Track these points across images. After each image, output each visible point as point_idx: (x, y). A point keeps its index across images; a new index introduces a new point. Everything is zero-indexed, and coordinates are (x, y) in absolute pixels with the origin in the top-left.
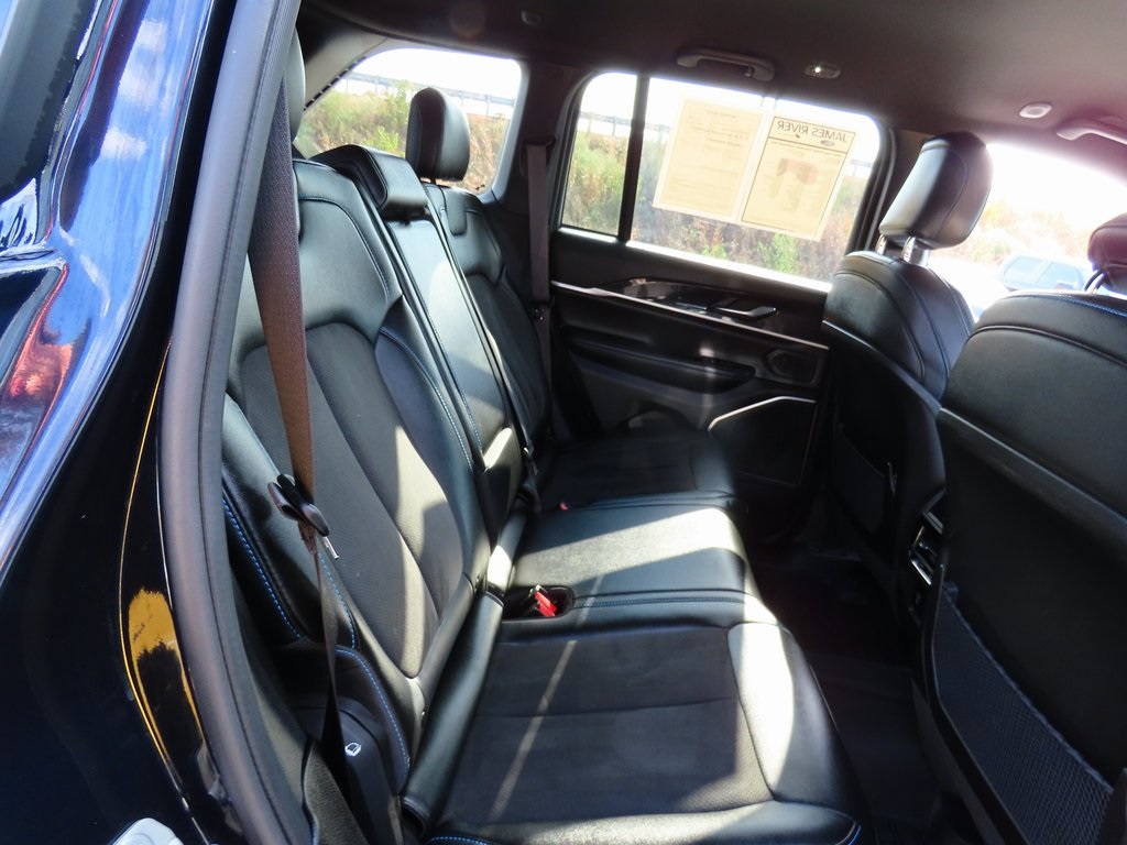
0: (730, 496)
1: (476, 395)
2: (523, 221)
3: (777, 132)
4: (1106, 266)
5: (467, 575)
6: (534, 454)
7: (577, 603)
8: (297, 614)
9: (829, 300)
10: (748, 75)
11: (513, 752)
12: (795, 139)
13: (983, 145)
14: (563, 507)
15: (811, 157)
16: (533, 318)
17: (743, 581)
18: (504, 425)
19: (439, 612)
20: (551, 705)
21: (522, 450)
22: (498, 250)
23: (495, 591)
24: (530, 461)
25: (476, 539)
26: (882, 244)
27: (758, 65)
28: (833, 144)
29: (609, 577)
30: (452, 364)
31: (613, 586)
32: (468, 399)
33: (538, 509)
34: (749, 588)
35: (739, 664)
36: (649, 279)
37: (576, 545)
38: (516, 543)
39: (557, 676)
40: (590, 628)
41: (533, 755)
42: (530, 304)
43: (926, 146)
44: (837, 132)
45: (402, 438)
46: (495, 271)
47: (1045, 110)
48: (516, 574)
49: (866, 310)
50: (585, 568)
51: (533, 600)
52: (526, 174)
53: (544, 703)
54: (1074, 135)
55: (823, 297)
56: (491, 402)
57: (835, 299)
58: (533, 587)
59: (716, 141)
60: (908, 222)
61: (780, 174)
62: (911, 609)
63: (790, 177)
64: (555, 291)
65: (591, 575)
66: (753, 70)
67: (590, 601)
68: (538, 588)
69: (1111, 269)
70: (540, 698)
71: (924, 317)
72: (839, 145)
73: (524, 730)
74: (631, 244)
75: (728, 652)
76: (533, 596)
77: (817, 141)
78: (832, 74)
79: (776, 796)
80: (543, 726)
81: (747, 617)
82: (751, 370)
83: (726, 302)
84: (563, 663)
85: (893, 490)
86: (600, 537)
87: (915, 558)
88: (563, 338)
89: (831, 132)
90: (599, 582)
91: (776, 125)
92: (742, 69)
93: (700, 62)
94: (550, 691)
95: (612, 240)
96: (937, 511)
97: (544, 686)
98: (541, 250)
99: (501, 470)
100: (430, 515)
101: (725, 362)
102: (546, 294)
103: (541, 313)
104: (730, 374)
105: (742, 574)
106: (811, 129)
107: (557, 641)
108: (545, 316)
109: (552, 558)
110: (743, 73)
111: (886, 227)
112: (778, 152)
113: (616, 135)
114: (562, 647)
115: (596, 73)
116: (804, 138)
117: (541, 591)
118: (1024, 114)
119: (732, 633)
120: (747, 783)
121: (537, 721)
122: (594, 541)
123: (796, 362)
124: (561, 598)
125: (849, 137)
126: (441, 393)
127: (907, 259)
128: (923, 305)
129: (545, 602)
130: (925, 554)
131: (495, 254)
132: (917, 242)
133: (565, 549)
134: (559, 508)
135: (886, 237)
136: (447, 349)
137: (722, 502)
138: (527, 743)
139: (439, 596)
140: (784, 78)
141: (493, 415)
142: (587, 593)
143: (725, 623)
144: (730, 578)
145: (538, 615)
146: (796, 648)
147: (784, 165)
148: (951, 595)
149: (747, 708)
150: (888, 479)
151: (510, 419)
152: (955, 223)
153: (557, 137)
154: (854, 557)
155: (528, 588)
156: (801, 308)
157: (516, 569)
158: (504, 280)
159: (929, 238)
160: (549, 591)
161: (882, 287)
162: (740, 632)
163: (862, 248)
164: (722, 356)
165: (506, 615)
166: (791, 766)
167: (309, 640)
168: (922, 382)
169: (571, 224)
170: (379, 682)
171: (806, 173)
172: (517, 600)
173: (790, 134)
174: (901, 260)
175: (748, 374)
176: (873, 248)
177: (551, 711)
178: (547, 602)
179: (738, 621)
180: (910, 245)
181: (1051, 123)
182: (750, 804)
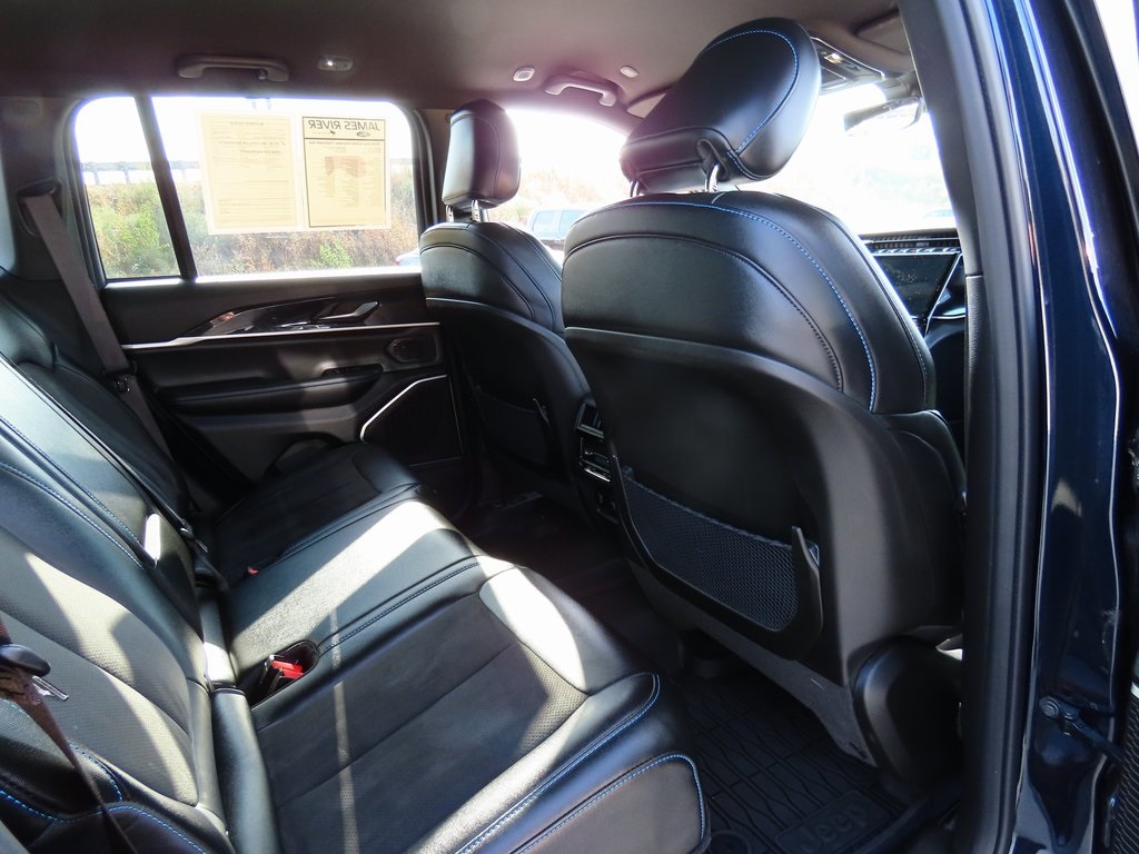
0: (413, 486)
1: (103, 489)
2: (57, 287)
3: (310, 132)
4: (638, 174)
5: (192, 679)
6: (194, 531)
7: (322, 649)
8: (39, 793)
9: (424, 279)
10: (262, 78)
11: (339, 815)
12: (331, 136)
13: (503, 110)
14: (252, 571)
15: (353, 150)
16: (118, 393)
17: (467, 548)
18: (148, 513)
19: (184, 727)
20: (350, 751)
21: (180, 533)
22: (36, 327)
23: (224, 686)
24: (193, 540)
25: (182, 637)
26: (450, 214)
27: (268, 66)
28: (369, 135)
29: (341, 609)
30: (58, 463)
31: (352, 613)
32: (97, 495)
33: (225, 586)
34: (475, 551)
35: (503, 614)
36: (236, 311)
37: (290, 599)
38: (219, 630)
39: (341, 724)
40: (349, 663)
41: (359, 805)
42: (108, 378)
43: (453, 119)
44: (368, 122)
45: (39, 565)
46: (45, 354)
47: (531, 73)
48: (237, 659)
49: (462, 275)
50: (311, 614)
51: (273, 671)
52: (39, 233)
53: (343, 753)
54: (558, 90)
55: (417, 278)
56: (123, 492)
57: (431, 275)
58: (266, 659)
59: (253, 152)
60: (466, 187)
61: (330, 173)
62: (599, 510)
63: (340, 174)
64: (130, 354)
65: (322, 615)
66: (266, 73)
67: (335, 639)
68: (272, 657)
69: (643, 176)
70: (335, 751)
71: (514, 264)
72: (374, 134)
73: (338, 788)
74: (201, 280)
75: (487, 610)
76: (271, 668)
77: (352, 134)
78: (346, 66)
79: (589, 693)
80: (354, 774)
81: (488, 574)
82: (378, 366)
83: (325, 311)
84: (340, 708)
85: (546, 419)
86: (311, 578)
87: (586, 466)
88: (162, 403)
89: (362, 122)
90: (334, 618)
91: (307, 126)
92: (255, 73)
93: (206, 70)
94: (343, 740)
95: (177, 282)
96: (588, 420)
97: (334, 740)
98: (95, 316)
99: (170, 559)
100: (119, 632)
101: (350, 368)
102: (123, 362)
103: (126, 383)
104: (361, 377)
105: (462, 543)
106: (342, 123)
107: (322, 693)
108: (132, 384)
109: (270, 623)
110: (258, 76)
111: (448, 198)
112: (319, 152)
113: (102, 182)
114: (332, 695)
115: (83, 101)
116: (340, 133)
117: (276, 659)
118: (516, 79)
119: (482, 593)
120: (561, 699)
121: (345, 773)
122: (306, 584)
123: (414, 345)
124: (301, 654)
125: (380, 124)
126: (62, 497)
127: (479, 220)
128: (509, 254)
129: (286, 667)
130: (591, 458)
131: (36, 335)
132: (480, 203)
133: (279, 607)
134: (250, 574)
135: (451, 207)
136: (44, 449)
137: (410, 494)
138: (347, 798)
139: (177, 713)
140: (300, 76)
141: (134, 505)
142: (327, 635)
143: (472, 589)
144: (454, 551)
145: (286, 682)
146: (538, 577)
147: (330, 163)
148: (629, 475)
149: (529, 644)
150: (539, 414)
151: (152, 504)
152: (504, 180)
153: (60, 180)
154: (533, 496)
155: (261, 664)
156: (401, 294)
157: (235, 654)
158: (61, 361)
159: (489, 197)
160: (284, 655)
161: (469, 249)
162: (489, 588)
163: (432, 224)
164: (344, 363)
165: (251, 702)
166: (588, 663)
167: (68, 816)
168: (534, 320)
169: (117, 276)
170: (168, 821)
171: (354, 167)
172: (255, 682)
173: (325, 133)
174: (474, 222)
175: (376, 372)
176: (442, 218)
177: (355, 755)
178: (289, 665)
179: (482, 582)
180: (475, 207)
181: (538, 83)
182: (574, 712)
